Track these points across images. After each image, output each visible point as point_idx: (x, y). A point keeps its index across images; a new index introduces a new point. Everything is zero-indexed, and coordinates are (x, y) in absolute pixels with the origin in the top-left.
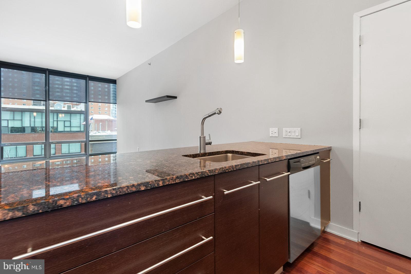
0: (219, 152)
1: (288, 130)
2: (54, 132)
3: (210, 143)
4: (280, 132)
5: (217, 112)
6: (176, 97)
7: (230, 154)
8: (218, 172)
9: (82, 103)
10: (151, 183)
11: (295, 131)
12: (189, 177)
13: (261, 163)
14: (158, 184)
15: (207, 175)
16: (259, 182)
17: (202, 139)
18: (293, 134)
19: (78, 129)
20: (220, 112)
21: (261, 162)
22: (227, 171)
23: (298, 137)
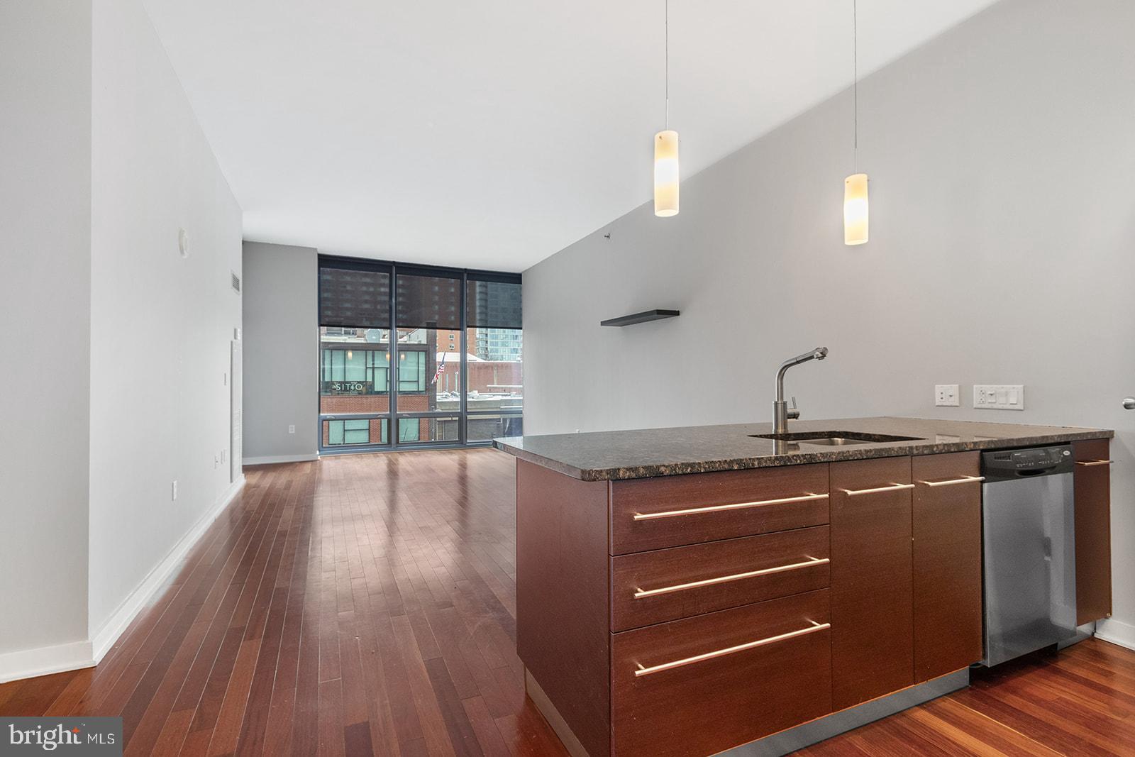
0: (817, 433)
1: (989, 388)
2: (367, 393)
3: (795, 416)
4: (964, 394)
5: (817, 355)
6: (678, 311)
7: (839, 439)
8: (836, 458)
9: (420, 330)
10: (744, 461)
11: (1007, 392)
12: (793, 461)
13: (915, 452)
14: (753, 464)
15: (818, 461)
16: (913, 485)
17: (780, 406)
18: (1002, 400)
19: (413, 387)
20: (823, 355)
21: (917, 450)
22: (851, 458)
23: (1016, 407)
